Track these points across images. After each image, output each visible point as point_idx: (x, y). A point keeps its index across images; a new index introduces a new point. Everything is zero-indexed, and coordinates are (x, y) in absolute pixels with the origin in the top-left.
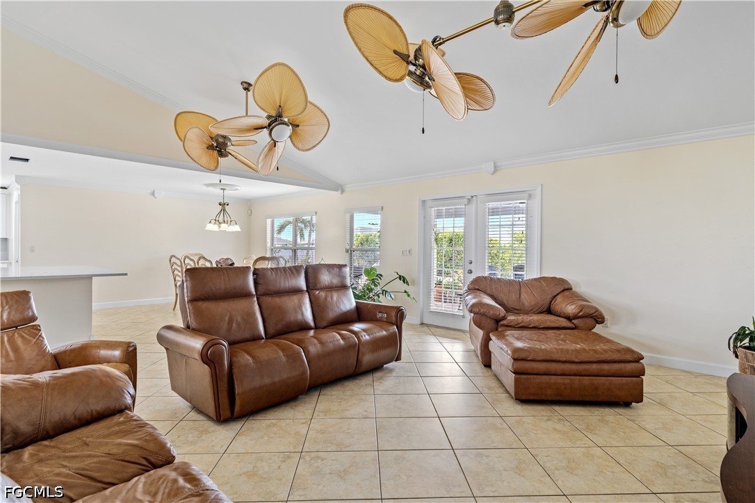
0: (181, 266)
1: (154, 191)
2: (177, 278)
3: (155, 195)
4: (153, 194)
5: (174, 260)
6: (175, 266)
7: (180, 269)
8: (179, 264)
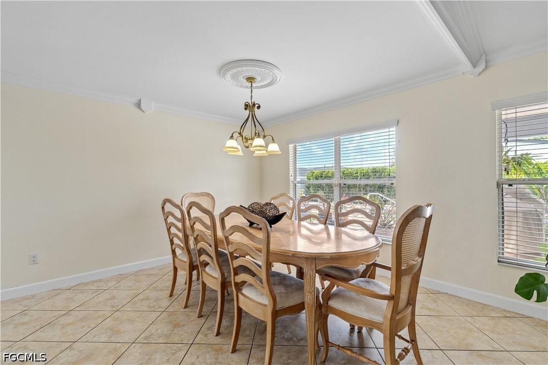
0: (183, 220)
1: (140, 100)
2: (176, 241)
3: (142, 106)
4: (138, 105)
5: (168, 207)
6: (171, 219)
7: (180, 225)
8: (179, 215)
